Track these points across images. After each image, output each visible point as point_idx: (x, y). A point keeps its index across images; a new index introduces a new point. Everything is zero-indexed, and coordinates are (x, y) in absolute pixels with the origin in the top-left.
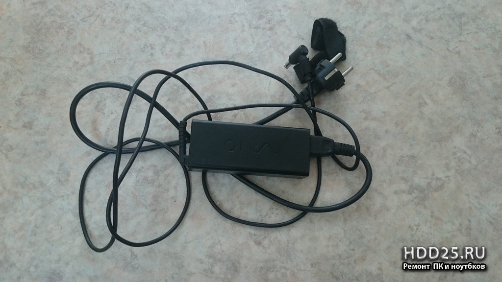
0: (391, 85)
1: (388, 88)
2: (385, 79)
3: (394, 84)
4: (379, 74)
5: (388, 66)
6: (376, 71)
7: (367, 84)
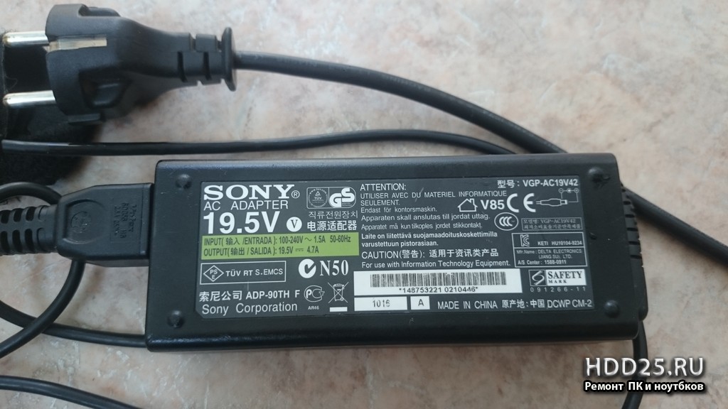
0: (659, 122)
1: (650, 129)
2: (638, 99)
3: (666, 115)
4: (617, 83)
5: (643, 57)
6: (606, 74)
7: (580, 117)
